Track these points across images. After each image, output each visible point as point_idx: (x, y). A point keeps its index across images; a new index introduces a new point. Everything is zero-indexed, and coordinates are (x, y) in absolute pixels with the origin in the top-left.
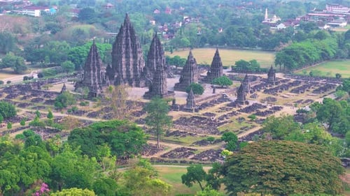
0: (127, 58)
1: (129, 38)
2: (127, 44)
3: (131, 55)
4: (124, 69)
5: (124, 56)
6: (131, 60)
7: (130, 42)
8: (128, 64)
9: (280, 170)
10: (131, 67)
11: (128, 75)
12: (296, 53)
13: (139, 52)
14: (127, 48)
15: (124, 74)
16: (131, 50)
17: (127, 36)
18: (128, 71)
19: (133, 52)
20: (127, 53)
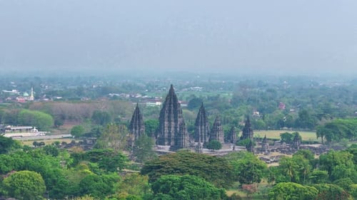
0: (169, 121)
1: (172, 105)
2: (170, 110)
3: (172, 119)
4: (166, 130)
5: (166, 119)
6: (173, 123)
7: (172, 108)
8: (169, 127)
9: (171, 165)
10: (172, 129)
11: (169, 136)
12: (336, 126)
13: (180, 117)
14: (170, 113)
15: (166, 135)
16: (172, 115)
17: (170, 104)
18: (169, 133)
19: (174, 117)
20: (169, 117)
